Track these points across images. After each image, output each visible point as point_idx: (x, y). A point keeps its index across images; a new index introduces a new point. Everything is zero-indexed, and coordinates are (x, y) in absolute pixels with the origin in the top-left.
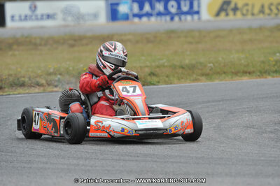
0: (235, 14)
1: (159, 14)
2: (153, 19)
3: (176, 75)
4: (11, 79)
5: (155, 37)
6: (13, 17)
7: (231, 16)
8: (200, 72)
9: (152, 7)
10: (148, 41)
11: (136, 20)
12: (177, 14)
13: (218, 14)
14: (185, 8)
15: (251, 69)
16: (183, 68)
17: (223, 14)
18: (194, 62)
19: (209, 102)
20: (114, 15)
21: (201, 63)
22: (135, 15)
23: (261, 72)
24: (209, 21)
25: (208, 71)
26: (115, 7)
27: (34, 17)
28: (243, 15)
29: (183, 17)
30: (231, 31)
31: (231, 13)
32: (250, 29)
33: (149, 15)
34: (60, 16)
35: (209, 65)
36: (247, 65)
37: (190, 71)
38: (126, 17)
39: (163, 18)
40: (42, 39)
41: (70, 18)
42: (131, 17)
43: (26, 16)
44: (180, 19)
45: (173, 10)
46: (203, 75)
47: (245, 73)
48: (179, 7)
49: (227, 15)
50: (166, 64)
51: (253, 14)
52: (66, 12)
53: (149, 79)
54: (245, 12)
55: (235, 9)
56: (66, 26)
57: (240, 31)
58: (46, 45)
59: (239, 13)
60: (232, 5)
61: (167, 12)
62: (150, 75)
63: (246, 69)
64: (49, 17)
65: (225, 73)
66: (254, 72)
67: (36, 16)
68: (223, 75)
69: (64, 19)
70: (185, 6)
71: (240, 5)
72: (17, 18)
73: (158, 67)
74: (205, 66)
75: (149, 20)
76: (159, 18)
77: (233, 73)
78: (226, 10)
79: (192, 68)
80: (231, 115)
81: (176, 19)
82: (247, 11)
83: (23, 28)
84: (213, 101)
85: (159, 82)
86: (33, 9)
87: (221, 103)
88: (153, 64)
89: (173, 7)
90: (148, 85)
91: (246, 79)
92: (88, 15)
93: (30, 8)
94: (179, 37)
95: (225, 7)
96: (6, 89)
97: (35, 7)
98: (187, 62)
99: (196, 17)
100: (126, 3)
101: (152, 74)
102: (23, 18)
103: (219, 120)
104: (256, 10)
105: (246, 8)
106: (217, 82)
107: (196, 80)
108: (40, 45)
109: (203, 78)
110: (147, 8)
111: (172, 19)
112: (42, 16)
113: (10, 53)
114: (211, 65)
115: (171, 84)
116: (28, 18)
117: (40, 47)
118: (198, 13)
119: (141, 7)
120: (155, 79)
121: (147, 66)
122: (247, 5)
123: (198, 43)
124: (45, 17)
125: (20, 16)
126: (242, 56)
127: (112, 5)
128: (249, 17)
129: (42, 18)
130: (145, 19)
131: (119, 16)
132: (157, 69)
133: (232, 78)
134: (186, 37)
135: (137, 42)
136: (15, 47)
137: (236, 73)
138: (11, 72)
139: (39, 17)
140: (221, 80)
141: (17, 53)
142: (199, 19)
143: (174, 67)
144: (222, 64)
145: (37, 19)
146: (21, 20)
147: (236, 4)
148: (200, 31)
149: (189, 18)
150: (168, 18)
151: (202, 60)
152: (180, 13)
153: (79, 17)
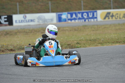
0: (112, 18)
1: (79, 19)
2: (77, 21)
3: (88, 44)
4: (18, 46)
5: (78, 28)
6: (16, 21)
7: (111, 19)
8: (98, 42)
9: (76, 16)
10: (75, 30)
11: (69, 21)
12: (87, 19)
13: (105, 18)
14: (91, 16)
15: (120, 41)
16: (91, 41)
17: (107, 18)
18: (95, 38)
19: (102, 54)
20: (60, 19)
21: (98, 39)
22: (69, 19)
23: (124, 42)
24: (101, 21)
25: (102, 42)
26: (60, 16)
27: (25, 21)
28: (116, 18)
29: (90, 20)
30: (111, 25)
31: (110, 18)
32: (119, 24)
33: (75, 19)
34: (36, 20)
35: (102, 39)
36: (118, 39)
37: (94, 42)
38: (65, 20)
39: (81, 20)
40: (29, 30)
41: (41, 21)
42: (67, 20)
43: (22, 21)
44: (89, 20)
45: (85, 17)
46: (99, 43)
47: (117, 42)
48: (88, 16)
49: (109, 18)
50: (83, 39)
51: (120, 18)
52: (39, 18)
53: (76, 45)
54: (116, 17)
55: (112, 16)
56: (39, 25)
57: (115, 25)
58: (31, 32)
59: (114, 18)
60: (111, 14)
61: (83, 18)
62: (77, 44)
63: (117, 41)
64: (32, 21)
65: (109, 42)
66: (121, 42)
67: (26, 20)
68: (108, 43)
69: (38, 22)
70: (91, 15)
71: (114, 14)
72: (18, 21)
73: (80, 40)
74: (100, 40)
75: (75, 21)
76: (79, 20)
77: (112, 42)
78: (108, 17)
79: (95, 40)
80: (112, 59)
81: (87, 20)
82: (118, 16)
83: (21, 26)
84: (104, 54)
85: (81, 47)
86: (25, 17)
87: (108, 54)
88: (78, 39)
89: (85, 16)
90: (76, 48)
91: (118, 45)
92: (49, 20)
93: (24, 17)
94: (88, 28)
95: (108, 15)
96: (16, 51)
97: (26, 17)
98: (92, 38)
99: (95, 20)
100: (65, 14)
101: (78, 43)
102: (20, 21)
103: (107, 61)
104: (121, 16)
105: (117, 15)
106: (105, 46)
107: (96, 46)
108: (29, 33)
109: (99, 45)
110: (74, 16)
111: (85, 21)
112: (29, 20)
113: (16, 36)
114: (103, 39)
115: (86, 47)
116: (23, 21)
117: (29, 34)
118: (96, 18)
119: (72, 16)
120: (79, 45)
121: (75, 40)
122: (117, 14)
123: (97, 30)
124: (30, 21)
125: (19, 21)
126: (116, 35)
127: (59, 15)
128: (118, 19)
129: (29, 22)
130: (73, 21)
131: (62, 20)
132: (80, 41)
133: (112, 44)
134: (91, 28)
135: (71, 30)
136: (18, 34)
137: (113, 43)
138: (18, 44)
139: (27, 21)
140: (107, 45)
141: (19, 36)
142: (97, 20)
143: (87, 40)
144: (108, 39)
145: (27, 22)
146: (19, 22)
147: (113, 14)
148: (97, 25)
149: (92, 20)
150: (83, 20)
151: (99, 37)
152: (89, 18)
153: (45, 20)
